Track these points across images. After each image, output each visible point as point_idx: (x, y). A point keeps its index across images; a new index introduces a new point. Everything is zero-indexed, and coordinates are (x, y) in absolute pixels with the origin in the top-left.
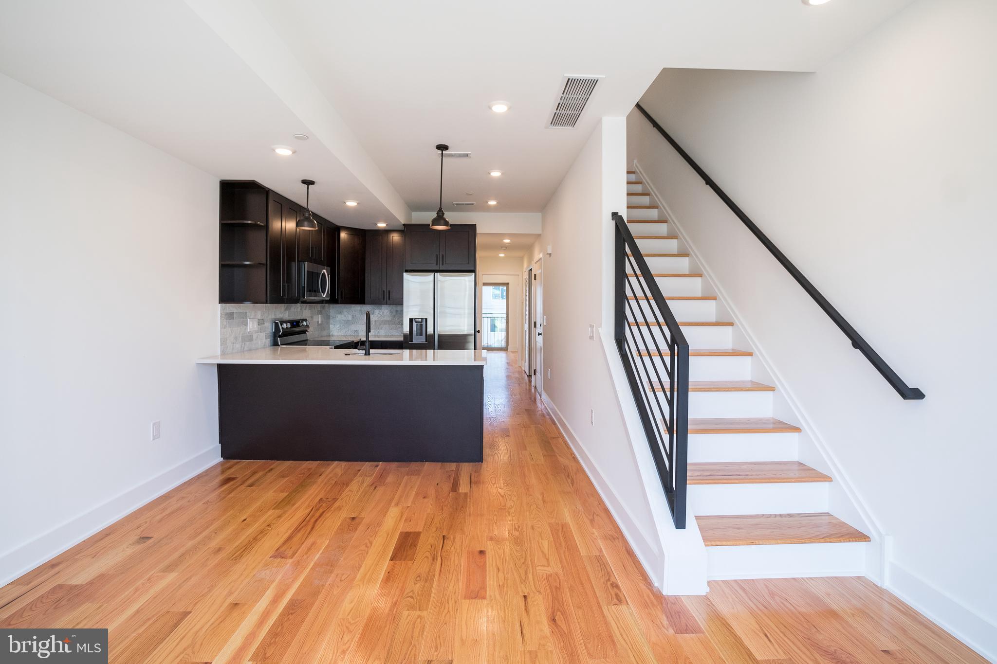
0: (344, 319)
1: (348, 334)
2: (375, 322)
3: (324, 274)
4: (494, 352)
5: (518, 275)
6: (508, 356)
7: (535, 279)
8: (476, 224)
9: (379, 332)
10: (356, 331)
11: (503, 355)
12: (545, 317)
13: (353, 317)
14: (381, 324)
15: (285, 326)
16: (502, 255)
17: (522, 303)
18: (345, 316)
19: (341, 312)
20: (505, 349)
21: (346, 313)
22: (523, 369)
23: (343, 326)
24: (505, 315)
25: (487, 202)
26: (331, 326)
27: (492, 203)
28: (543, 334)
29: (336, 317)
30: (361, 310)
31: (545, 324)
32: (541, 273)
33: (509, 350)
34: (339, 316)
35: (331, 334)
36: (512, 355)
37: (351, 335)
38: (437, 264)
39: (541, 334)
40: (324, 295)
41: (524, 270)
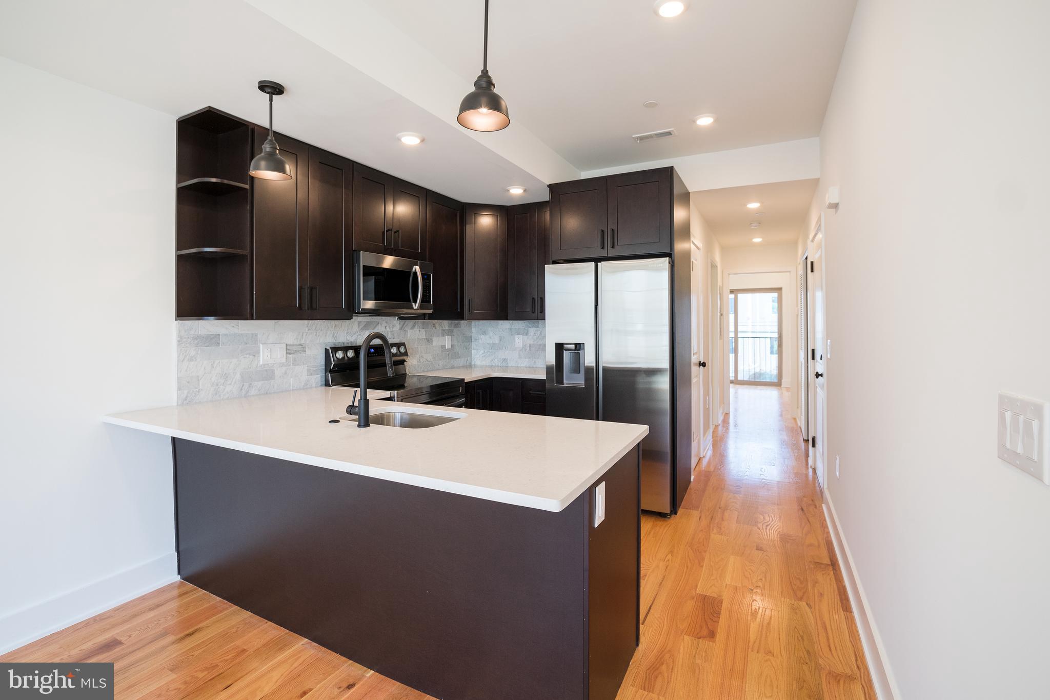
0: (488, 342)
1: (494, 364)
2: (530, 346)
3: (415, 273)
4: (759, 387)
5: (790, 272)
6: (781, 396)
7: (812, 271)
8: (672, 168)
9: (535, 362)
10: (505, 360)
11: (772, 394)
12: (829, 341)
13: (501, 339)
14: (537, 351)
15: (340, 355)
16: (757, 240)
17: (797, 315)
18: (490, 338)
19: (485, 332)
20: (778, 384)
21: (491, 334)
22: (799, 425)
23: (488, 352)
24: (776, 335)
25: (694, 122)
26: (474, 352)
27: (705, 121)
28: (825, 375)
29: (479, 339)
30: (511, 329)
31: (829, 357)
32: (821, 257)
33: (782, 386)
34: (482, 336)
35: (473, 363)
36: (786, 394)
37: (498, 366)
38: (603, 248)
39: (821, 375)
40: (416, 305)
41: (799, 261)
